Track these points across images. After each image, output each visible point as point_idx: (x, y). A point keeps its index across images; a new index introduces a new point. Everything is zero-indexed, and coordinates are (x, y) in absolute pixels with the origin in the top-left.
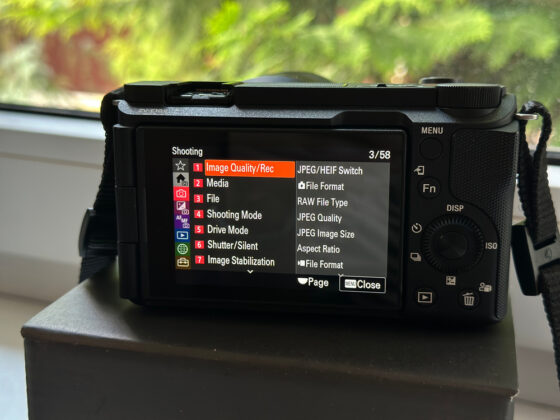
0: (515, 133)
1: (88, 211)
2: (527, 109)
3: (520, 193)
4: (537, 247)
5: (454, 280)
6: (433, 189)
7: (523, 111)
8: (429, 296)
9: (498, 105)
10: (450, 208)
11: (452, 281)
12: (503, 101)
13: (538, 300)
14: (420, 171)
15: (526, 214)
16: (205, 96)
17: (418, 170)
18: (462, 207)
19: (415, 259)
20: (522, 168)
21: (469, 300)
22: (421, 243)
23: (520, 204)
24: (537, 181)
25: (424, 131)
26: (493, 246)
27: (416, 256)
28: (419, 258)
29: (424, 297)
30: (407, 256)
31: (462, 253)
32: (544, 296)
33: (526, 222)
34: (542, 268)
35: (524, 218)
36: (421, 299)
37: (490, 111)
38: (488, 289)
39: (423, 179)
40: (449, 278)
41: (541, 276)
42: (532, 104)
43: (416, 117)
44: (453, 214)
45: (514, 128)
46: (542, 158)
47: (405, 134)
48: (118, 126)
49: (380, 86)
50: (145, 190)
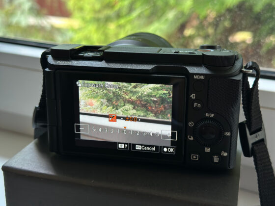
0: (240, 80)
1: (36, 107)
2: (248, 66)
3: (243, 107)
4: (251, 134)
5: (209, 149)
6: (199, 105)
7: (246, 68)
8: (197, 156)
9: (233, 65)
10: (208, 115)
11: (208, 150)
12: (236, 62)
14: (193, 96)
15: (246, 118)
16: (91, 54)
17: (192, 96)
18: (213, 115)
19: (190, 139)
20: (244, 96)
21: (216, 159)
22: (193, 131)
23: (244, 113)
24: (252, 102)
25: (195, 77)
26: (228, 134)
27: (190, 137)
28: (192, 138)
29: (194, 157)
30: (186, 137)
31: (213, 136)
32: (254, 158)
33: (246, 121)
34: (253, 144)
35: (246, 119)
36: (193, 158)
37: (229, 68)
38: (225, 154)
39: (194, 101)
40: (206, 148)
41: (253, 148)
42: (251, 64)
43: (192, 70)
44: (209, 118)
45: (239, 77)
46: (255, 91)
47: (186, 79)
48: (47, 70)
49: (175, 52)
50: (60, 101)
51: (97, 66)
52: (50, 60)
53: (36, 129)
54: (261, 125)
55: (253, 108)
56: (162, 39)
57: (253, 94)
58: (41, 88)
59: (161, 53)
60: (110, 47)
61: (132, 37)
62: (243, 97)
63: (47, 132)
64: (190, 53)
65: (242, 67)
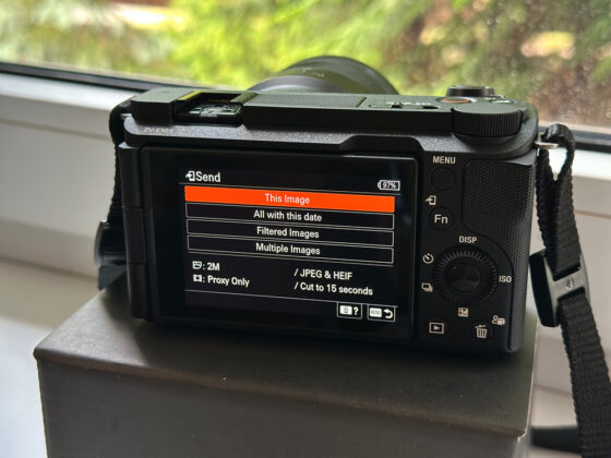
0: (530, 166)
1: (102, 224)
2: (549, 135)
3: (539, 222)
4: (556, 278)
5: (467, 312)
6: (445, 219)
7: (544, 139)
8: (440, 326)
9: (517, 132)
10: (463, 239)
11: (464, 313)
12: (523, 126)
13: (556, 332)
14: (431, 200)
15: (545, 244)
16: (215, 111)
17: (429, 200)
18: (474, 239)
19: (426, 289)
20: (541, 197)
21: (481, 332)
22: (433, 274)
23: (540, 233)
24: (557, 211)
25: (436, 160)
26: (506, 279)
27: (427, 286)
28: (430, 289)
29: (436, 328)
30: (418, 286)
31: (475, 285)
32: (562, 328)
33: (546, 251)
34: (560, 299)
35: (544, 247)
36: (433, 330)
37: (506, 139)
38: (501, 322)
39: (434, 210)
40: (461, 310)
41: (559, 308)
42: (555, 131)
43: (429, 144)
44: (466, 246)
45: (529, 160)
46: (563, 187)
47: (416, 164)
48: (123, 145)
49: (393, 107)
50: (151, 211)
51: (228, 138)
52: (130, 124)
53: (102, 269)
54: (579, 259)
55: (559, 223)
56: (369, 71)
57: (559, 194)
58: (113, 183)
59: (364, 107)
60: (256, 95)
61: (304, 69)
62: (538, 200)
63: (125, 274)
64: (426, 107)
65: (536, 138)
